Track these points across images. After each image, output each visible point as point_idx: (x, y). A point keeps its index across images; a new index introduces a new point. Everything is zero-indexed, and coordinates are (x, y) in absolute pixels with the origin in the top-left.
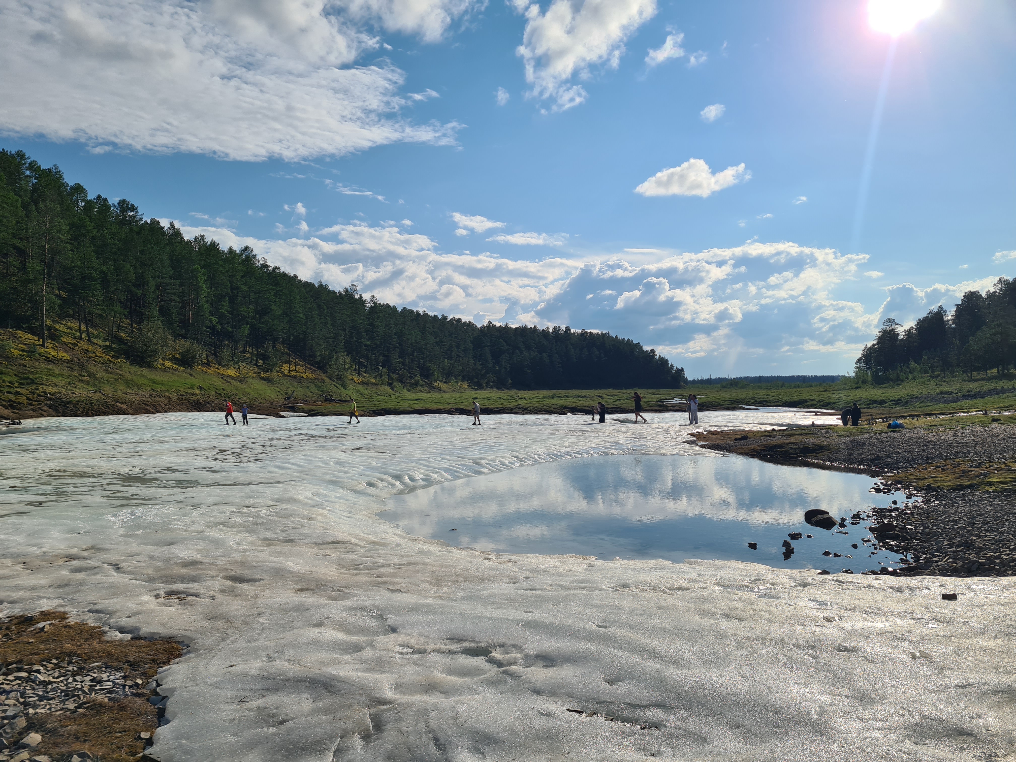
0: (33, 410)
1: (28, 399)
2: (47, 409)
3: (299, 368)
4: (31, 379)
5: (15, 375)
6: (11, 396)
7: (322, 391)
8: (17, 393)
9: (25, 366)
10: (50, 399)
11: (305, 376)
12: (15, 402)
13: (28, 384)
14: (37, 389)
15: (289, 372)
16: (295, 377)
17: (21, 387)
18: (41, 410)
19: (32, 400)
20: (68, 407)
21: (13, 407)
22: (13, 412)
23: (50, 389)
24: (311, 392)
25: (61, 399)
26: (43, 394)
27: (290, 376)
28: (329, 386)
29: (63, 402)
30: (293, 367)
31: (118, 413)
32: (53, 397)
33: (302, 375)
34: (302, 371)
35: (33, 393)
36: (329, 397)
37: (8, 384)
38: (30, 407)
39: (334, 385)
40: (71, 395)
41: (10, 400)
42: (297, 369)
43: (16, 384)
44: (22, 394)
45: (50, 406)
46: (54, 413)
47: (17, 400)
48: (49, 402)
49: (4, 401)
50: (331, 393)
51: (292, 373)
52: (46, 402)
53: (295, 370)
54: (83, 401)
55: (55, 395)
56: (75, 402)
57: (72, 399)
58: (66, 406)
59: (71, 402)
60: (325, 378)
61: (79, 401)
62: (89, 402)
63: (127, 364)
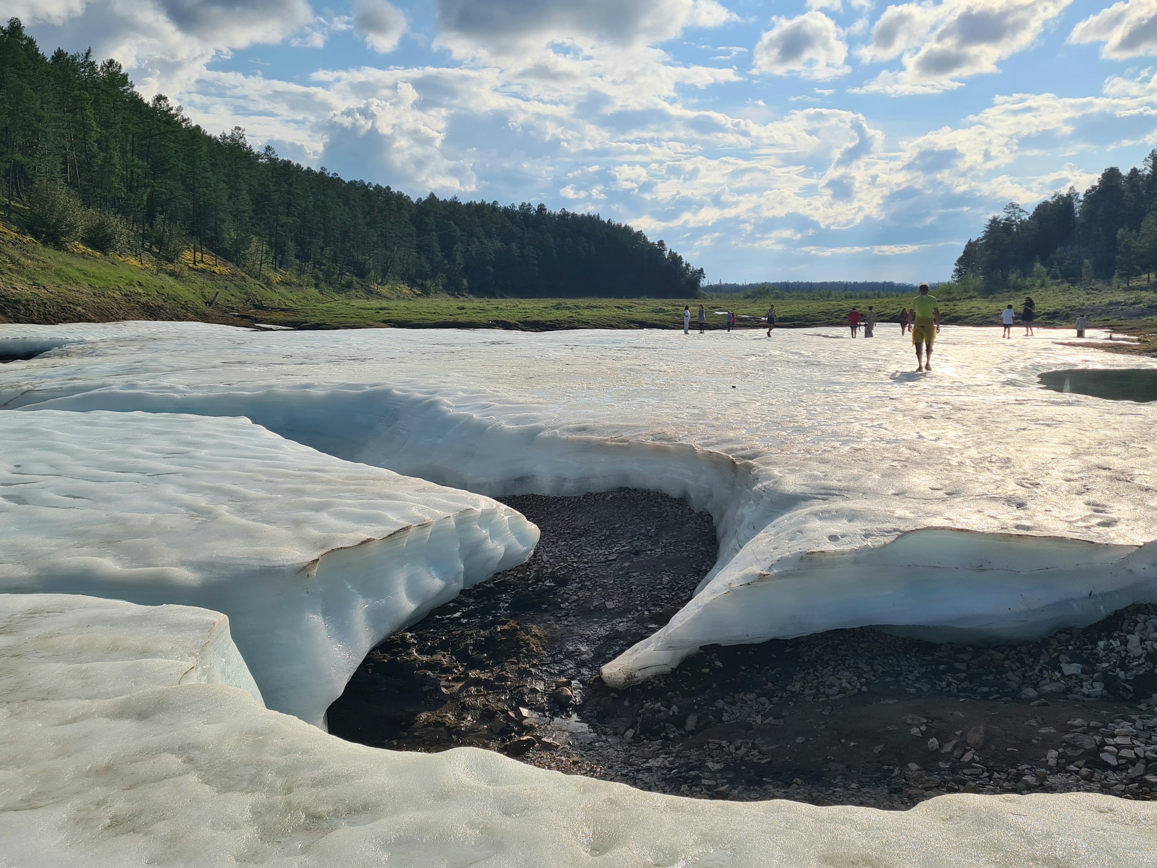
3: (206, 258)
7: (246, 293)
11: (216, 270)
15: (195, 264)
16: (203, 271)
24: (232, 295)
27: (197, 270)
28: (253, 286)
30: (199, 255)
33: (212, 268)
34: (211, 263)
36: (257, 303)
39: (259, 285)
40: (14, 291)
42: (204, 260)
50: (259, 298)
51: (201, 266)
53: (202, 261)
54: (33, 301)
56: (23, 302)
57: (18, 297)
58: (15, 308)
59: (18, 301)
60: (243, 274)
61: (27, 300)
62: (40, 302)
63: (40, 245)
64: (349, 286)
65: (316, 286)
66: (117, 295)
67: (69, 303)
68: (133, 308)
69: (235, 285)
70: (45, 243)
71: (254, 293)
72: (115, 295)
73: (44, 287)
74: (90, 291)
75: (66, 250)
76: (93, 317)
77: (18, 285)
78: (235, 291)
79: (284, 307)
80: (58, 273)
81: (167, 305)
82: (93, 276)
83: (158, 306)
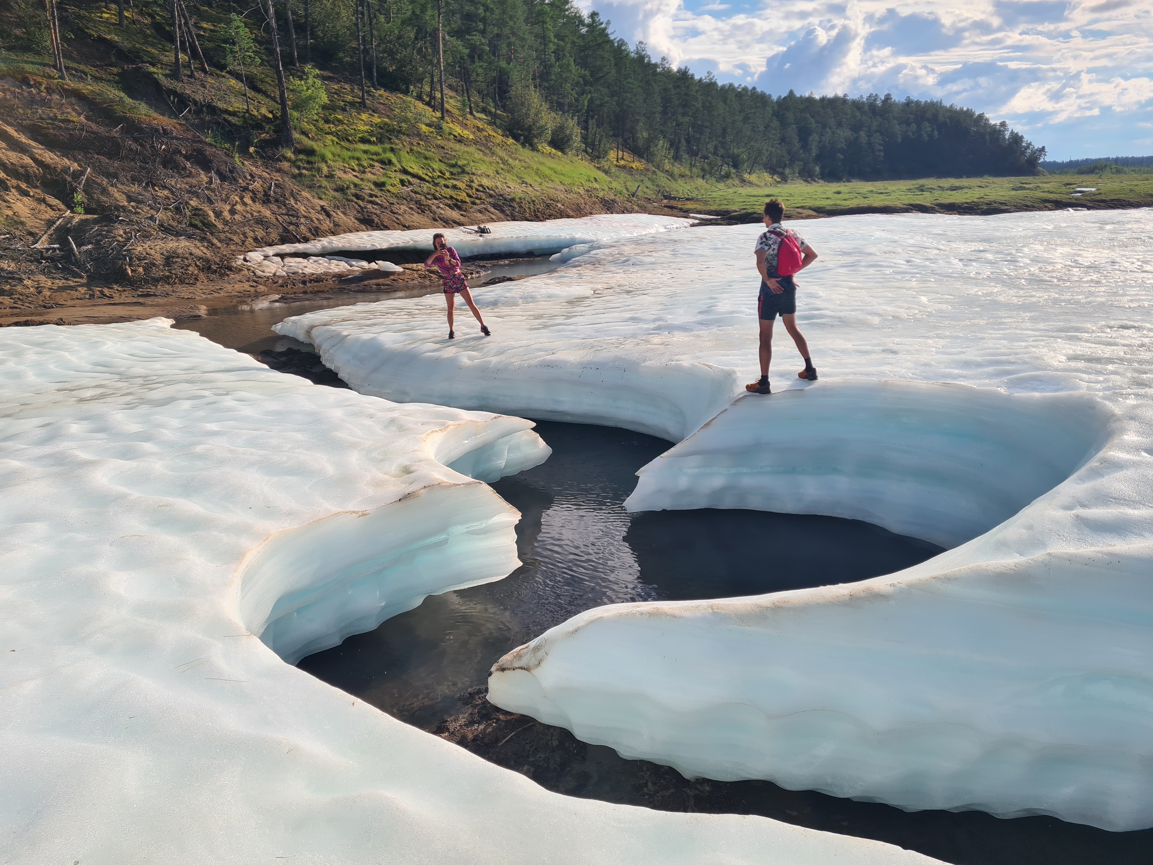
0: (480, 211)
1: (469, 196)
2: (492, 210)
3: (626, 156)
4: (460, 167)
5: (440, 161)
6: (449, 192)
7: (657, 186)
8: (455, 187)
9: (443, 148)
10: (491, 196)
11: (634, 166)
12: (457, 200)
13: (459, 173)
14: (472, 181)
15: (617, 161)
16: (624, 167)
17: (454, 179)
18: (488, 211)
19: (472, 197)
20: (514, 207)
21: (459, 208)
22: (462, 215)
23: (485, 182)
24: (647, 188)
25: (501, 195)
26: (481, 189)
27: (619, 167)
28: (662, 180)
29: (505, 200)
30: (620, 153)
31: (562, 217)
32: (491, 192)
33: (631, 165)
34: (629, 160)
35: (471, 187)
36: (666, 194)
37: (440, 174)
38: (474, 206)
39: (666, 178)
40: (508, 190)
41: (451, 197)
42: (624, 158)
43: (448, 175)
44: (460, 189)
45: (495, 206)
46: (502, 216)
47: (459, 198)
48: (491, 200)
49: (446, 198)
50: (668, 189)
51: (622, 162)
52: (488, 200)
54: (525, 199)
55: (494, 191)
56: (517, 200)
57: (512, 196)
58: (511, 206)
59: (513, 200)
60: (654, 169)
61: (520, 199)
62: (530, 200)
63: (519, 147)
64: (727, 176)
65: (703, 177)
66: (582, 191)
67: (551, 200)
68: (594, 203)
69: (649, 179)
70: (523, 145)
71: (663, 185)
72: (580, 191)
73: (531, 185)
74: (562, 187)
75: (538, 151)
76: (571, 213)
77: (511, 184)
78: (649, 184)
79: (687, 196)
80: (537, 172)
81: (618, 199)
82: (562, 174)
83: (612, 200)
